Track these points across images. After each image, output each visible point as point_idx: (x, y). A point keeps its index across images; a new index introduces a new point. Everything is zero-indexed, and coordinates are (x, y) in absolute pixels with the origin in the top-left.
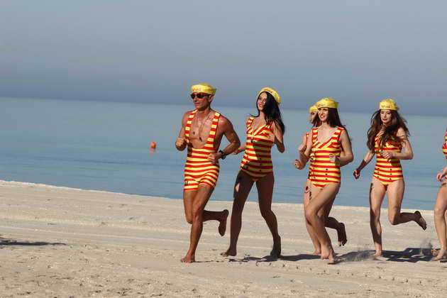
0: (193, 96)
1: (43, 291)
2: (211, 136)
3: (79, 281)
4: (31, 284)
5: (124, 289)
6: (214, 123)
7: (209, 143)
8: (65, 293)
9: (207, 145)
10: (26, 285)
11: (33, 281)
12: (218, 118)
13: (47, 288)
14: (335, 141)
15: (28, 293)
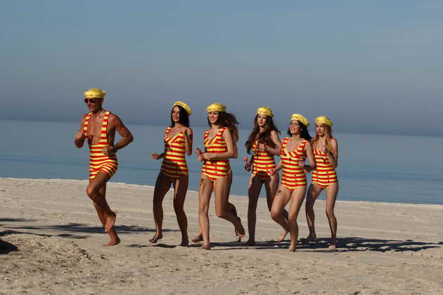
0: (86, 100)
1: (168, 265)
2: (103, 132)
3: (193, 257)
4: (158, 260)
5: (226, 263)
6: (105, 120)
7: (103, 138)
8: (184, 266)
9: (102, 141)
10: (155, 261)
11: (160, 257)
12: (108, 116)
13: (170, 263)
14: (220, 138)
15: (157, 266)
